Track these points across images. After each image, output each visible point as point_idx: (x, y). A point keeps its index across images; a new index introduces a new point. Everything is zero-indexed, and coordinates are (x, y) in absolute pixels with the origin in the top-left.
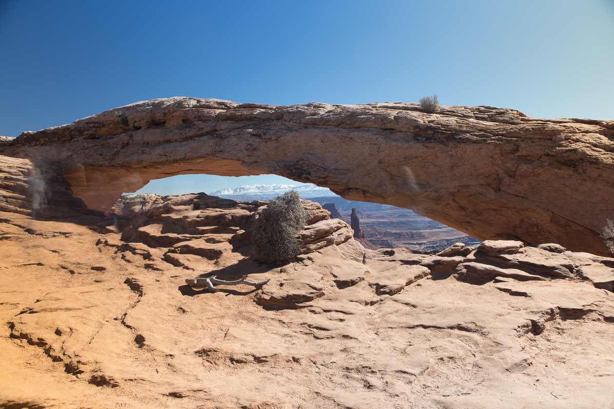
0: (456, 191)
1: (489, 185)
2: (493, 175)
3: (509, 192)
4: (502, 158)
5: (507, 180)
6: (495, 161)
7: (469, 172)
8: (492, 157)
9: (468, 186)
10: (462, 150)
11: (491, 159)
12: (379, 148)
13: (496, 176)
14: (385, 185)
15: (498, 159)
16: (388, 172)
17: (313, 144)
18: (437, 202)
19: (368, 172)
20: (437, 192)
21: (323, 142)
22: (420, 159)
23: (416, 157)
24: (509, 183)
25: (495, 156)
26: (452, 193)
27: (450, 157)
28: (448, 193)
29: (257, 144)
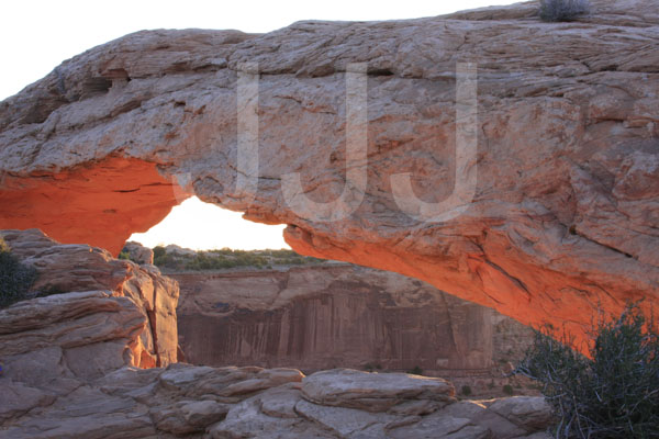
1: (552, 217)
3: (594, 238)
5: (588, 201)
6: (566, 144)
7: (506, 180)
9: (501, 221)
13: (569, 191)
15: (573, 140)
18: (448, 265)
19: (311, 183)
24: (593, 211)
28: (461, 238)
29: (176, 123)
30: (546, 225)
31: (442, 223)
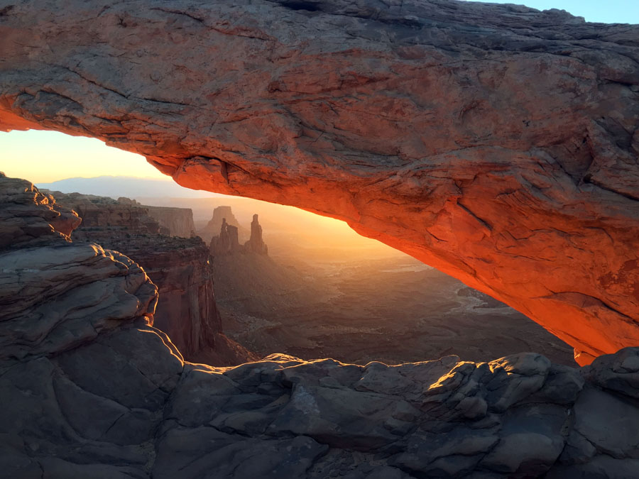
0: (471, 177)
1: (560, 165)
2: (573, 140)
3: (614, 187)
4: (601, 94)
5: (610, 153)
6: (583, 100)
7: (508, 128)
8: (574, 91)
9: (504, 166)
10: (495, 66)
11: (572, 94)
12: (272, 50)
13: (579, 143)
14: (285, 151)
15: (589, 97)
16: (293, 115)
17: (98, 30)
18: (417, 206)
19: (239, 113)
20: (420, 177)
21: (125, 26)
22: (380, 86)
23: (371, 80)
24: (614, 162)
25: (583, 88)
26: (459, 183)
27: (462, 83)
30: (557, 173)
31: (435, 166)
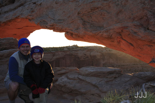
0: (121, 31)
1: (142, 25)
5: (153, 20)
6: (146, 6)
9: (127, 27)
12: (79, 4)
13: (146, 18)
14: (80, 29)
17: (53, 6)
19: (72, 21)
24: (154, 23)
25: (146, 2)
27: (117, 6)
28: (115, 33)
29: (34, 8)
30: (140, 28)
31: (110, 29)
